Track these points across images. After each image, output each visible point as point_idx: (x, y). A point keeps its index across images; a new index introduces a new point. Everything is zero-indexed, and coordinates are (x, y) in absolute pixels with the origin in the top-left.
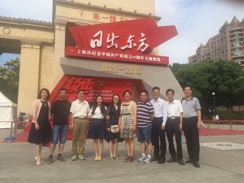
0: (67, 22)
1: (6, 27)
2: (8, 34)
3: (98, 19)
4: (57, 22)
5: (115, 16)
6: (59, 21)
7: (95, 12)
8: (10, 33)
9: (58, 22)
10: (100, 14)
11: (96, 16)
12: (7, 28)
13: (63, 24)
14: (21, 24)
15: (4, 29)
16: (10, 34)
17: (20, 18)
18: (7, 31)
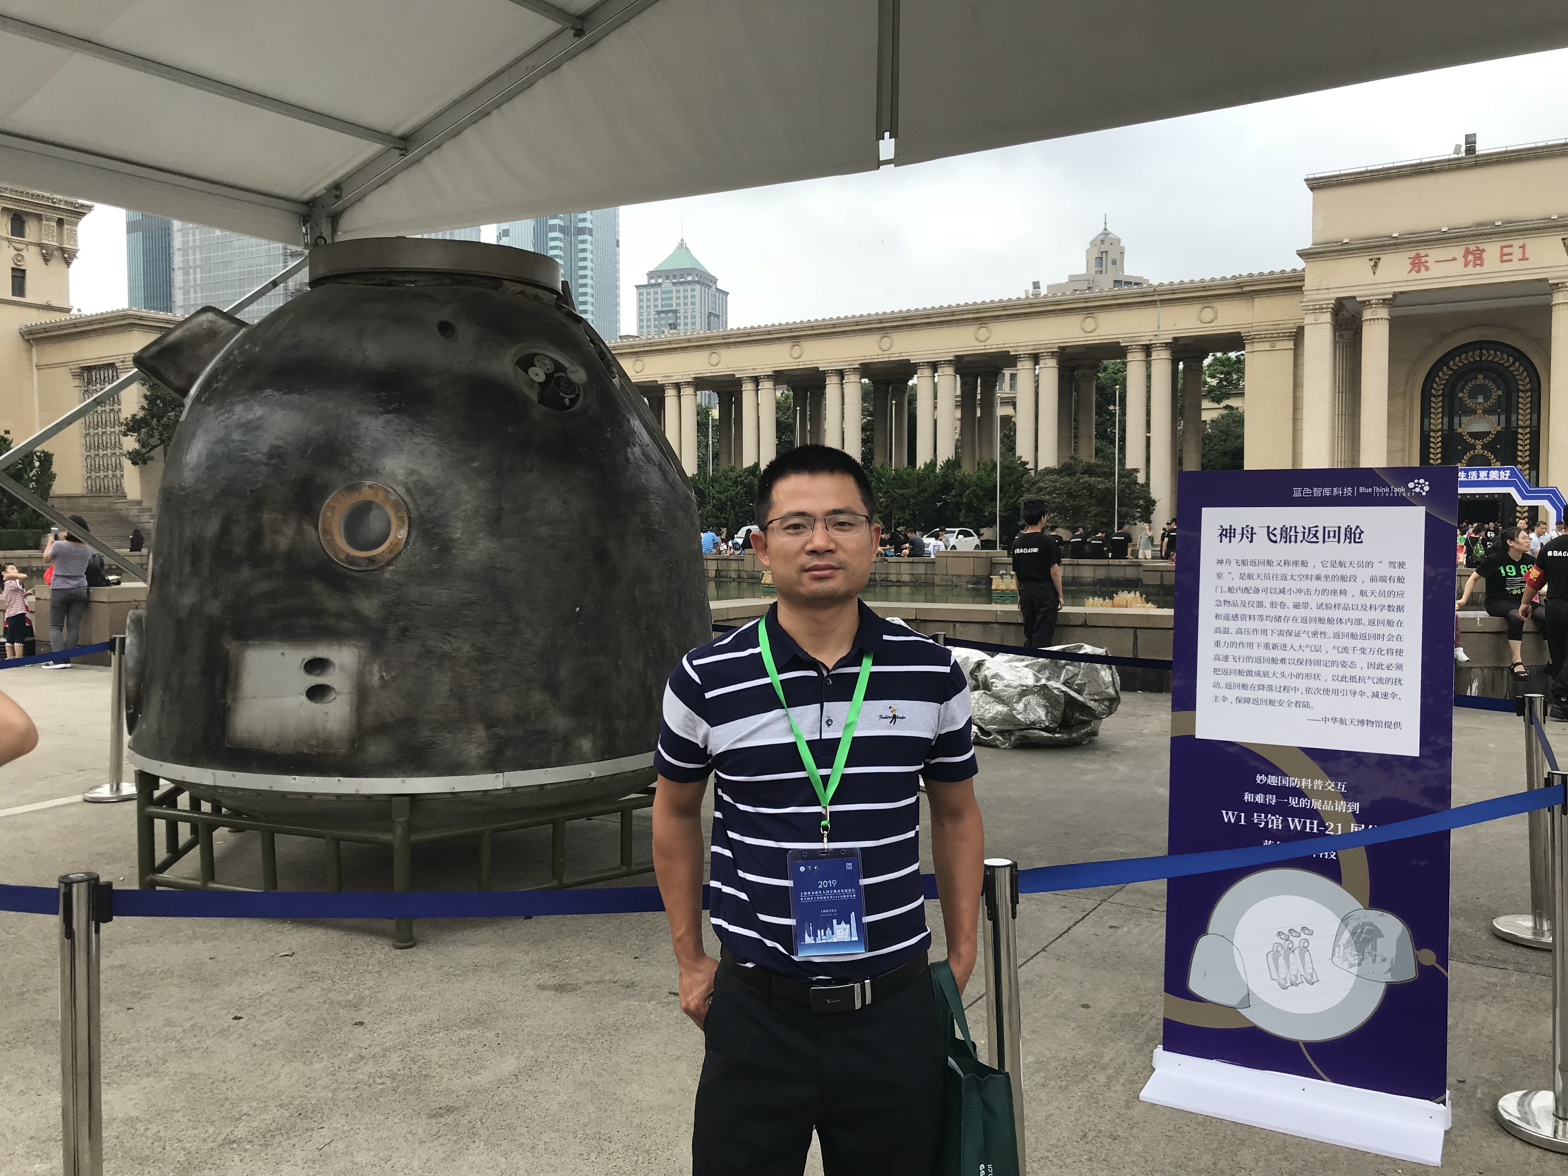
0: (1333, 302)
1: (1207, 305)
3: (1423, 268)
4: (1309, 305)
5: (1481, 247)
7: (1415, 252)
8: (1216, 318)
9: (1311, 307)
10: (1429, 252)
11: (1417, 264)
12: (1209, 307)
13: (1323, 309)
14: (1241, 287)
15: (1201, 312)
16: (1215, 321)
17: (1237, 275)
18: (1208, 314)
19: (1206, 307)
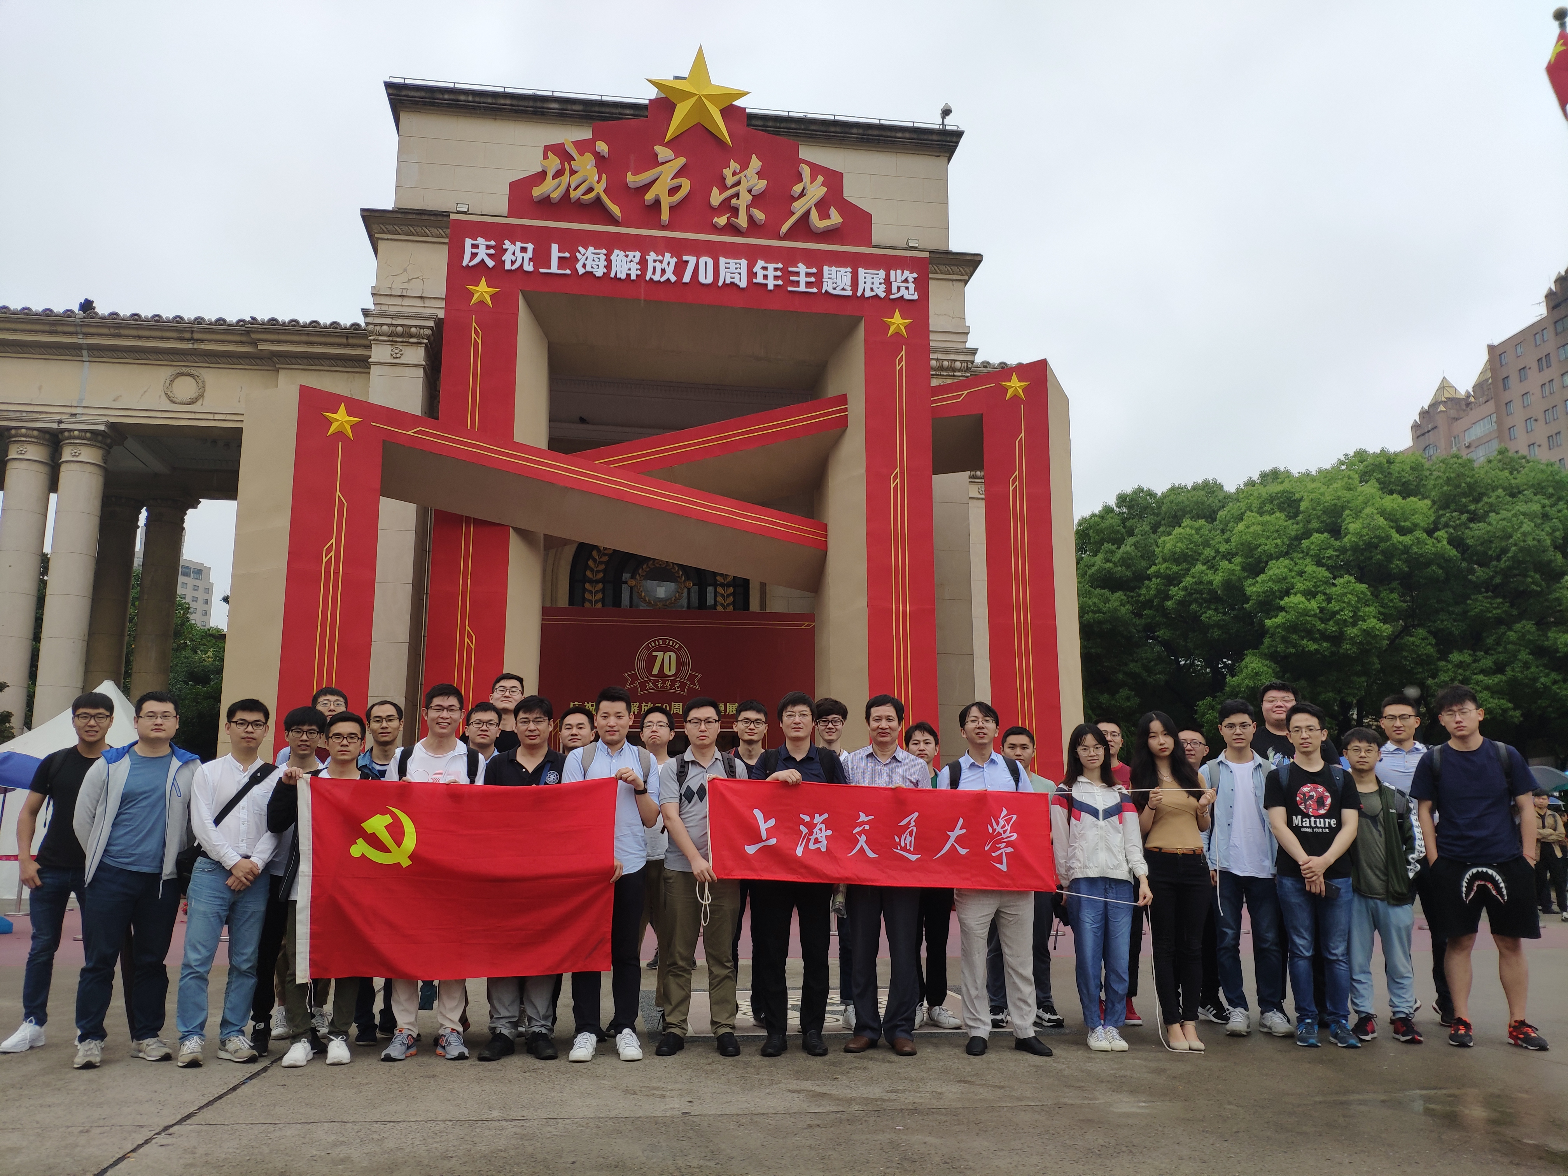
0: (431, 324)
1: (184, 370)
2: (192, 402)
4: (382, 325)
6: (389, 321)
8: (201, 396)
9: (385, 328)
12: (189, 375)
13: (411, 336)
14: (254, 343)
15: (172, 381)
16: (199, 402)
17: (248, 319)
18: (185, 388)
19: (183, 374)
